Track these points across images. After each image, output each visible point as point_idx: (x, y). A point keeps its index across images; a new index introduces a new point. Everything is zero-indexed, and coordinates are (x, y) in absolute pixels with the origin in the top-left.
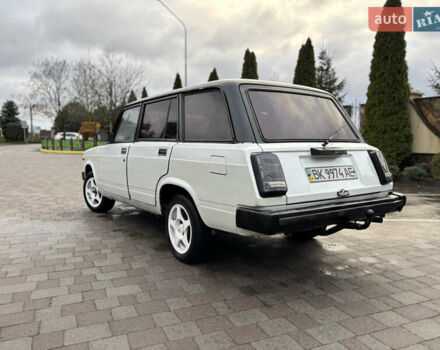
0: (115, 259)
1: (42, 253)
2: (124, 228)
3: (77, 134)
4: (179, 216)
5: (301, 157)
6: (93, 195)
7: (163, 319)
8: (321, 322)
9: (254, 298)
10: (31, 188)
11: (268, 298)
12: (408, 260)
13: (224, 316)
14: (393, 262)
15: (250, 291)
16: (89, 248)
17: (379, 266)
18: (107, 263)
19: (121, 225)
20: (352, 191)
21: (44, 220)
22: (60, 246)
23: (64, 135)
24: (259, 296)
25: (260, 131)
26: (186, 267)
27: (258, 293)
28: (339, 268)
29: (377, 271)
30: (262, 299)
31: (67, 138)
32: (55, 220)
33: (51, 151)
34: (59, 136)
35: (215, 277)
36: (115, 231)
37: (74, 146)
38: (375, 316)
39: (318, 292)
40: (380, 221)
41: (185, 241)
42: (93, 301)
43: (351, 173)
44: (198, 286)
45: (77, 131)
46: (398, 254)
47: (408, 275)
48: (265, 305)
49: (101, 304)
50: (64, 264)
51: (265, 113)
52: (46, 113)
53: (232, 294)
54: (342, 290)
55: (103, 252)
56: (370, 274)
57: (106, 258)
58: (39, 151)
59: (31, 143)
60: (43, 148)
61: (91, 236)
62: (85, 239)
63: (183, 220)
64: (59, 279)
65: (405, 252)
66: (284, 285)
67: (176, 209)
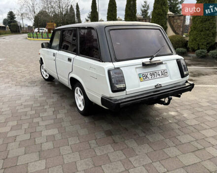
0: (50, 112)
1: (17, 108)
2: (58, 91)
3: (45, 29)
4: (79, 93)
5: (136, 68)
6: (45, 72)
7: (65, 150)
8: (138, 153)
9: (110, 138)
10: (19, 64)
11: (117, 138)
12: (193, 114)
13: (93, 148)
14: (185, 115)
15: (109, 133)
16: (39, 105)
17: (177, 117)
18: (45, 114)
19: (58, 90)
20: (164, 84)
21: (22, 86)
22: (26, 104)
23: (39, 29)
24: (113, 136)
25: (115, 55)
26: (83, 117)
27: (113, 135)
28: (157, 119)
29: (175, 121)
30: (114, 138)
31: (40, 31)
32: (27, 86)
33: (32, 39)
34: (36, 30)
35: (95, 124)
36: (54, 93)
37: (44, 36)
38: (165, 150)
39: (142, 135)
40: (179, 96)
41: (82, 105)
42: (35, 138)
43: (164, 73)
44: (86, 129)
45: (45, 27)
46: (190, 109)
47: (190, 124)
48: (114, 142)
49: (38, 141)
50: (26, 115)
51: (119, 44)
52: (29, 18)
53: (100, 135)
54: (154, 133)
55: (45, 107)
56: (171, 123)
57: (46, 112)
58: (27, 39)
59: (23, 33)
60: (29, 37)
61: (42, 96)
62: (39, 99)
63: (80, 95)
64: (21, 125)
65: (193, 108)
66: (126, 129)
67: (77, 89)
